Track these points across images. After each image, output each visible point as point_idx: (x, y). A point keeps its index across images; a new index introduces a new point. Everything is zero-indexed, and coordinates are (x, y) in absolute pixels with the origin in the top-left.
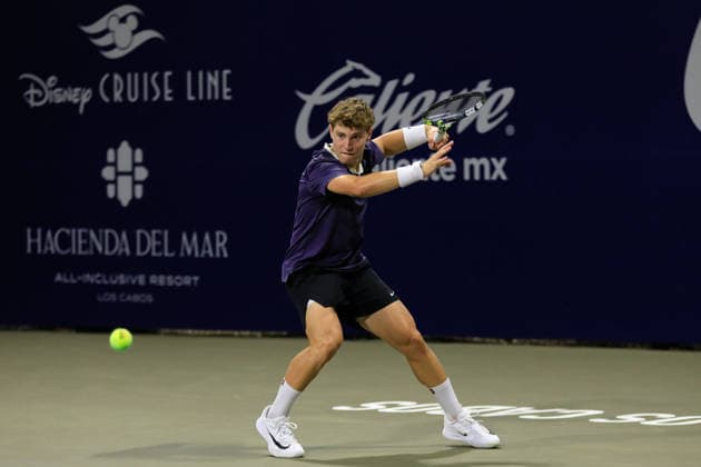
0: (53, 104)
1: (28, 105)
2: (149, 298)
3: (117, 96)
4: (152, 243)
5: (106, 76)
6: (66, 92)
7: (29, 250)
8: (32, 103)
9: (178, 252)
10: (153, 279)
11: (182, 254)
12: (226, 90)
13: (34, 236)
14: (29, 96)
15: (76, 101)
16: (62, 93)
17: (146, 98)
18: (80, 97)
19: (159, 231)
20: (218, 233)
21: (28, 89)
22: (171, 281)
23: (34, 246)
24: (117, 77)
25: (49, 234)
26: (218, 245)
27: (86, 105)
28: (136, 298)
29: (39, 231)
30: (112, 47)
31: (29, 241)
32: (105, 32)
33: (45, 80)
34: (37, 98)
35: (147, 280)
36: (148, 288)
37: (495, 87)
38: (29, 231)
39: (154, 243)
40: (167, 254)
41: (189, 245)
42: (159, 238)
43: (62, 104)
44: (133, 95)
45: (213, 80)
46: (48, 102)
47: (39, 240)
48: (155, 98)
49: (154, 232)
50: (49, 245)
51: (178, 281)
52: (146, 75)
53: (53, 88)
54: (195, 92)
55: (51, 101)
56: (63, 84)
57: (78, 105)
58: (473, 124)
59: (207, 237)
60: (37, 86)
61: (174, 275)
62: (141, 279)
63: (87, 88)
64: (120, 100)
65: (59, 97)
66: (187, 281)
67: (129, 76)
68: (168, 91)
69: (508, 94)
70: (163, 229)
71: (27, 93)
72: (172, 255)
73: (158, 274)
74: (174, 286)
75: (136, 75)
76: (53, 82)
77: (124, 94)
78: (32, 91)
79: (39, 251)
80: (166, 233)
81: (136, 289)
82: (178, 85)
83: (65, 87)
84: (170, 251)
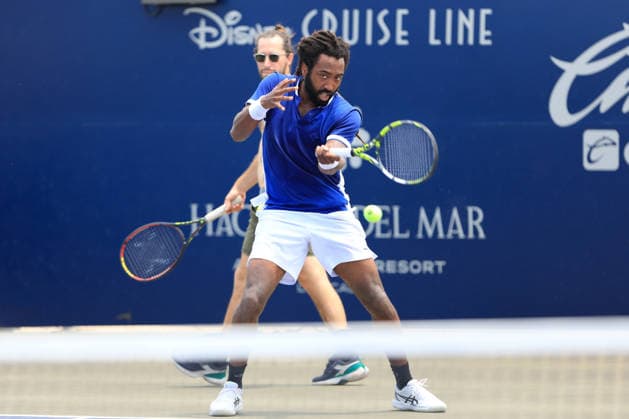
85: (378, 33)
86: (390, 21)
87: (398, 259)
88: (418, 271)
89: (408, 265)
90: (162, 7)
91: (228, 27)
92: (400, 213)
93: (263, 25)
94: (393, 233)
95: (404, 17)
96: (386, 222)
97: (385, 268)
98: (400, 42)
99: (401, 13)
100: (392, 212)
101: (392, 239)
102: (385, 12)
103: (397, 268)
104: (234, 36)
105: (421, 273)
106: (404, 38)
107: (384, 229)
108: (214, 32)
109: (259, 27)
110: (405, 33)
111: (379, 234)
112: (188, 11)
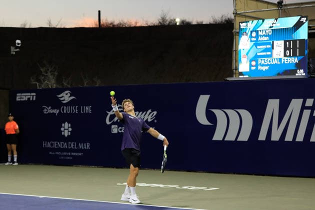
0: (50, 113)
1: (44, 113)
2: (71, 158)
3: (65, 111)
4: (72, 145)
5: (62, 107)
6: (53, 110)
7: (44, 147)
8: (45, 113)
10: (72, 154)
11: (79, 148)
12: (90, 111)
13: (45, 143)
17: (71, 112)
18: (56, 111)
20: (88, 143)
21: (44, 109)
22: (76, 154)
23: (45, 145)
24: (65, 107)
25: (48, 143)
26: (87, 146)
27: (58, 114)
28: (68, 158)
30: (64, 100)
32: (63, 97)
33: (48, 107)
34: (46, 112)
36: (71, 156)
37: (152, 111)
40: (75, 148)
41: (81, 146)
42: (74, 144)
43: (52, 113)
45: (87, 108)
47: (46, 144)
48: (74, 112)
50: (48, 145)
51: (78, 154)
52: (72, 107)
54: (83, 111)
56: (52, 108)
57: (56, 113)
58: (147, 119)
59: (85, 144)
60: (46, 109)
62: (69, 154)
63: (58, 110)
65: (51, 111)
66: (80, 154)
67: (68, 107)
68: (77, 111)
69: (155, 113)
70: (75, 142)
72: (77, 148)
75: (70, 107)
76: (50, 108)
77: (67, 111)
78: (45, 110)
79: (46, 147)
81: (68, 156)
82: (79, 109)
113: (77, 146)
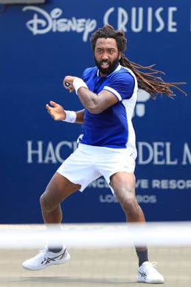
0: (57, 32)
1: (31, 32)
2: (152, 199)
3: (121, 27)
4: (154, 153)
5: (111, 10)
6: (70, 22)
7: (30, 160)
8: (35, 31)
9: (180, 160)
10: (156, 184)
11: (184, 163)
13: (35, 147)
14: (32, 25)
15: (80, 30)
16: (66, 23)
17: (150, 29)
19: (161, 144)
21: (32, 18)
22: (173, 184)
23: (35, 157)
24: (121, 11)
25: (50, 146)
27: (90, 34)
29: (40, 144)
31: (30, 152)
33: (49, 12)
35: (150, 184)
38: (30, 144)
39: (156, 153)
40: (169, 162)
42: (162, 149)
43: (66, 32)
44: (137, 27)
46: (51, 31)
47: (40, 152)
48: (159, 30)
49: (156, 144)
50: (50, 156)
51: (181, 184)
52: (150, 10)
53: (57, 19)
55: (54, 30)
56: (66, 15)
57: (82, 33)
60: (41, 16)
61: (177, 180)
62: (144, 184)
63: (92, 19)
64: (125, 30)
65: (63, 26)
66: (190, 184)
67: (134, 10)
68: (171, 23)
70: (165, 142)
71: (30, 22)
72: (175, 163)
73: (160, 180)
74: (177, 189)
75: (141, 10)
76: (58, 13)
77: (128, 26)
78: (35, 21)
79: (40, 160)
80: (168, 145)
83: (69, 18)
84: (172, 160)
85: (155, 24)
86: (164, 15)
87: (169, 179)
88: (182, 187)
89: (176, 183)
90: (7, 6)
91: (53, 19)
92: (171, 147)
93: (77, 18)
94: (166, 161)
95: (174, 12)
96: (161, 153)
97: (160, 185)
98: (171, 30)
99: (172, 10)
100: (165, 146)
101: (165, 166)
102: (160, 9)
103: (169, 185)
104: (57, 26)
105: (185, 188)
106: (173, 27)
107: (160, 158)
108: (43, 23)
109: (74, 19)
110: (175, 24)
111: (156, 162)
112: (25, 9)
113: (177, 153)
